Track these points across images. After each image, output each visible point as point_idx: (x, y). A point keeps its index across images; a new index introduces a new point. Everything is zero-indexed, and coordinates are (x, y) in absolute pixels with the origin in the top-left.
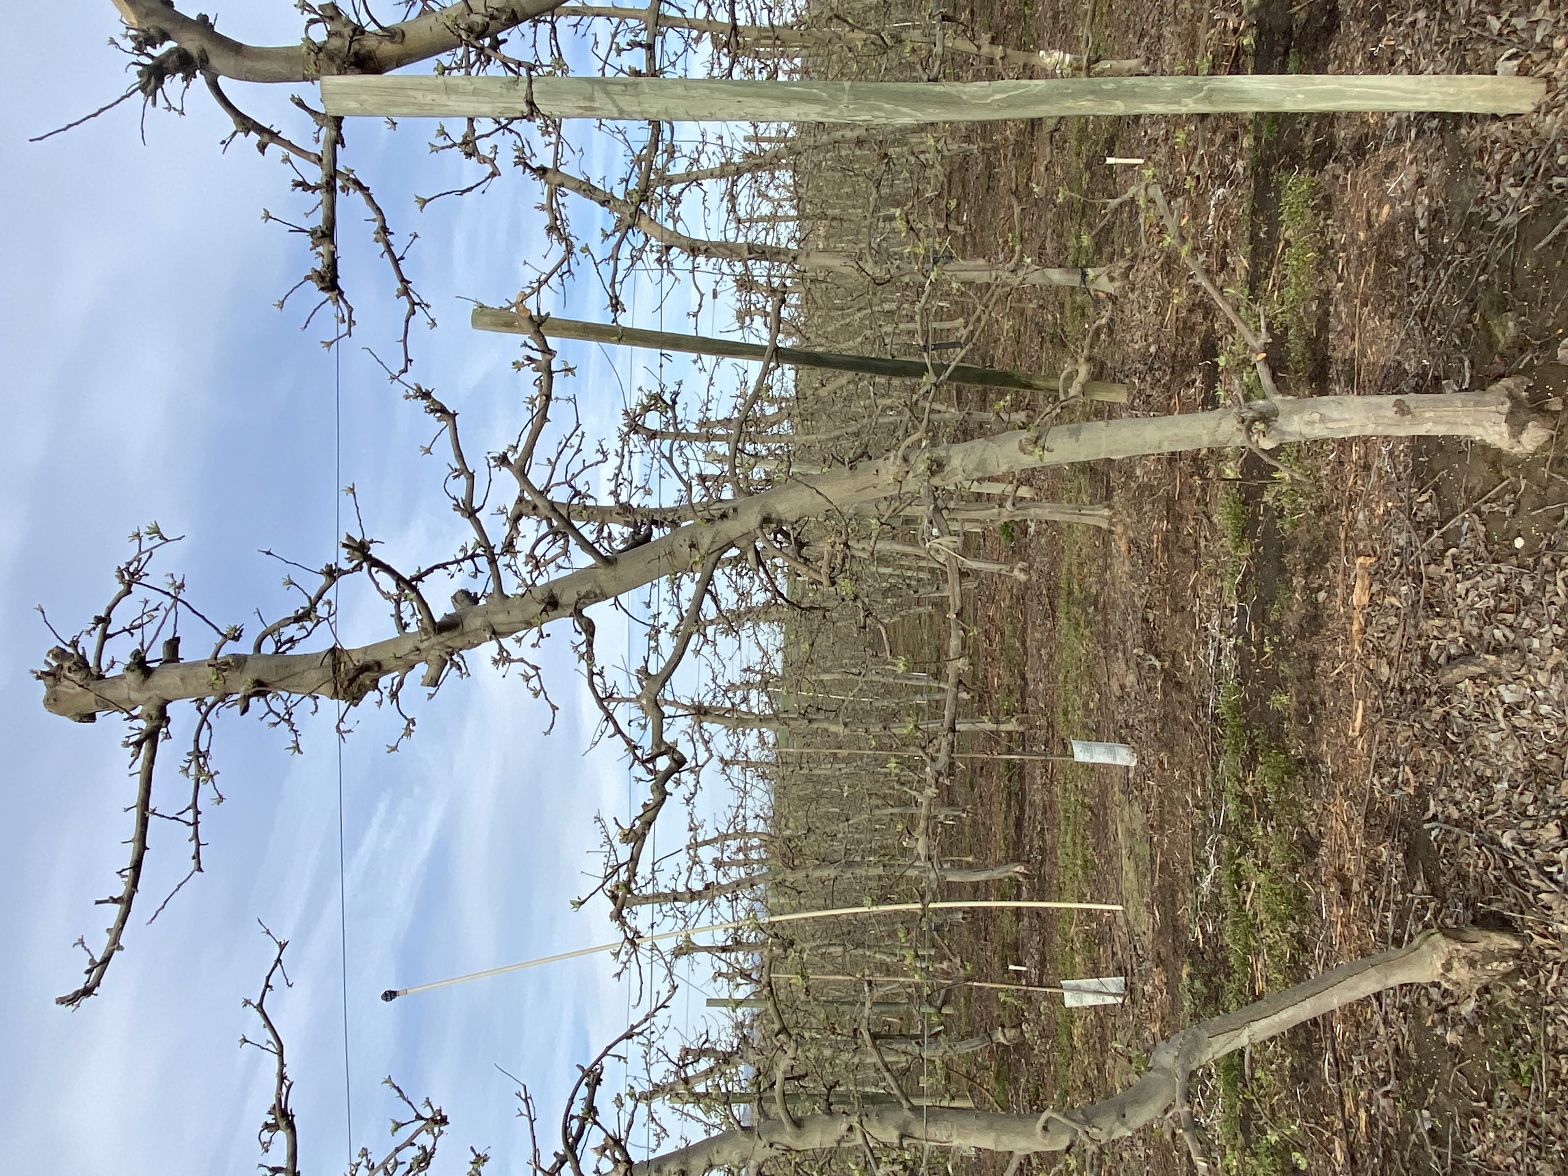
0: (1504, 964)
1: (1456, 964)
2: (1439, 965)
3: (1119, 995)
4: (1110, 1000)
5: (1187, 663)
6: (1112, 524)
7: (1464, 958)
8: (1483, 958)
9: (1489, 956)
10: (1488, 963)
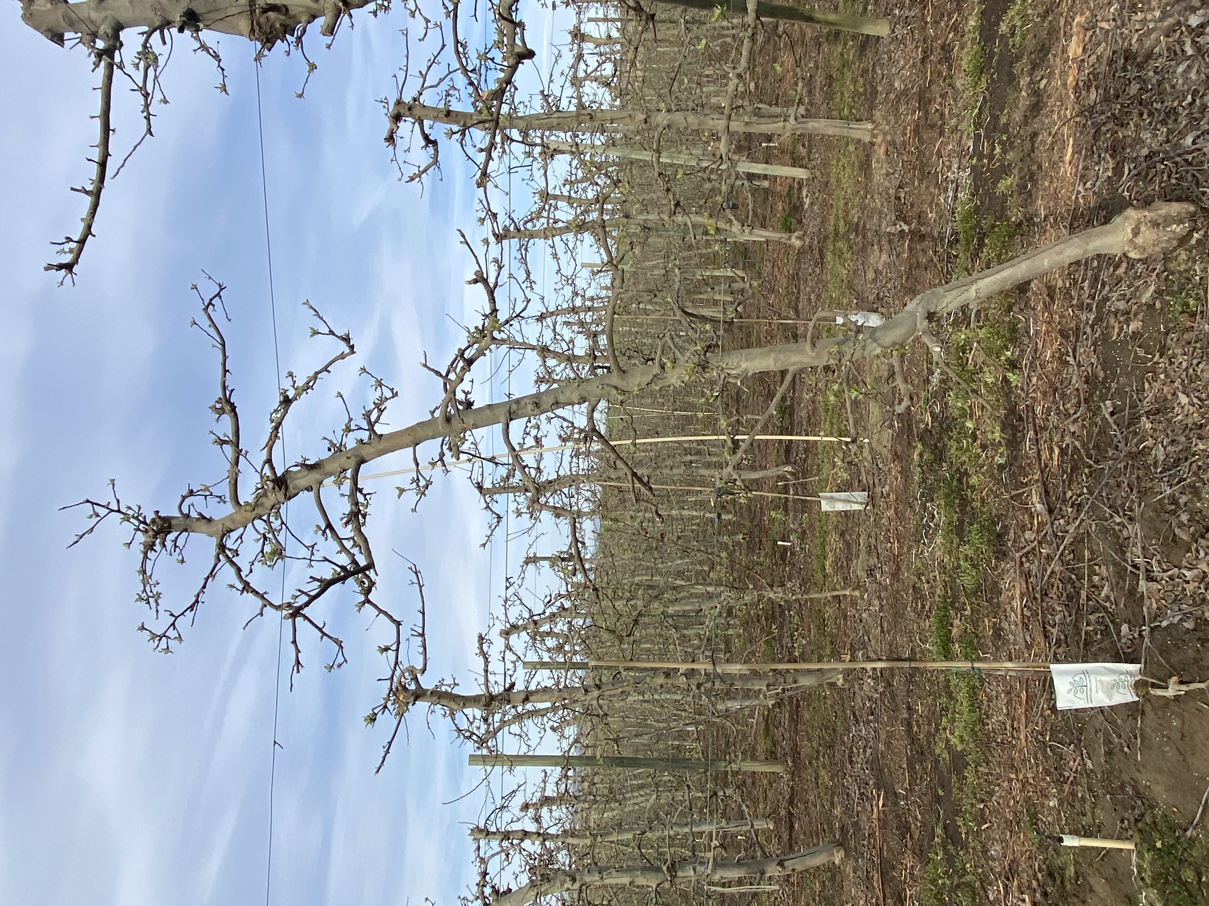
0: (1181, 226)
1: (1143, 229)
2: (1129, 231)
3: (861, 503)
4: (856, 507)
5: (930, 215)
6: (874, 136)
7: (1150, 221)
8: (1165, 221)
9: (1168, 220)
10: (1168, 226)
